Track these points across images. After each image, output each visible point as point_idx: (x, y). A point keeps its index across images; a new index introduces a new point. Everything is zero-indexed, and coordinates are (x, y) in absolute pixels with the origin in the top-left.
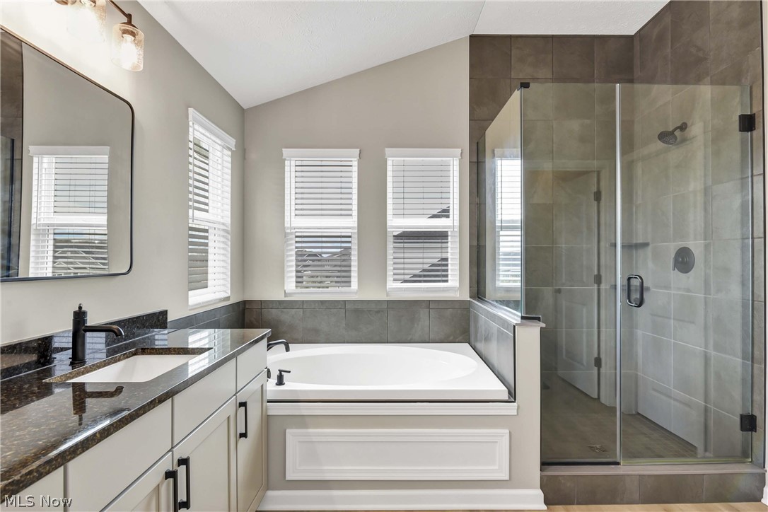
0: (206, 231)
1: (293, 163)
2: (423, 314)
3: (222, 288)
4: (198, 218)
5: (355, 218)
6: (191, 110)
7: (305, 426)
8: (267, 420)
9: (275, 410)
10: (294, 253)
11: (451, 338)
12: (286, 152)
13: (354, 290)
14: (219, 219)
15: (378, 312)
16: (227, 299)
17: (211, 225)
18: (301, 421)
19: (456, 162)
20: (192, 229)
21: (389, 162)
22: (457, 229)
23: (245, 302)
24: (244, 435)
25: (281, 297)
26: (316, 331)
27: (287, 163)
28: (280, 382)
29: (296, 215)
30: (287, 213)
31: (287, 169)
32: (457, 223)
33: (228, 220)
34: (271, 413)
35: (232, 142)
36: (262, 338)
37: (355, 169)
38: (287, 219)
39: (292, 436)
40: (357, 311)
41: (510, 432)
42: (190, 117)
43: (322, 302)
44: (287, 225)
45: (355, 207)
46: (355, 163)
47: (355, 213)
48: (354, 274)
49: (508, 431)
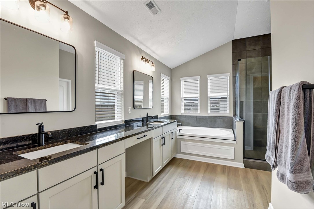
0: (164, 99)
1: (183, 81)
2: (218, 120)
3: (167, 112)
4: (162, 97)
5: (199, 94)
6: (161, 74)
7: (184, 141)
8: (177, 139)
9: (178, 137)
10: (183, 103)
11: (227, 127)
12: (181, 79)
13: (199, 113)
14: (166, 96)
15: (205, 119)
16: (168, 114)
17: (165, 97)
18: (184, 140)
19: (228, 77)
20: (162, 99)
21: (209, 79)
22: (229, 96)
23: (172, 115)
24: (172, 139)
25: (180, 114)
26: (189, 123)
27: (181, 81)
28: (180, 131)
29: (184, 94)
30: (182, 94)
31: (181, 83)
32: (229, 95)
33: (168, 96)
34: (177, 137)
35: (169, 78)
36: (176, 121)
37: (199, 81)
38: (182, 95)
39: (182, 143)
40: (200, 119)
41: (235, 148)
42: (161, 75)
43: (190, 116)
44: (182, 97)
45: (199, 91)
46: (199, 80)
47: (199, 93)
48: (199, 109)
49: (234, 147)
